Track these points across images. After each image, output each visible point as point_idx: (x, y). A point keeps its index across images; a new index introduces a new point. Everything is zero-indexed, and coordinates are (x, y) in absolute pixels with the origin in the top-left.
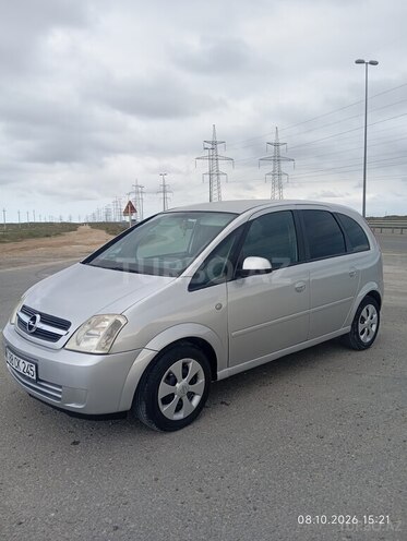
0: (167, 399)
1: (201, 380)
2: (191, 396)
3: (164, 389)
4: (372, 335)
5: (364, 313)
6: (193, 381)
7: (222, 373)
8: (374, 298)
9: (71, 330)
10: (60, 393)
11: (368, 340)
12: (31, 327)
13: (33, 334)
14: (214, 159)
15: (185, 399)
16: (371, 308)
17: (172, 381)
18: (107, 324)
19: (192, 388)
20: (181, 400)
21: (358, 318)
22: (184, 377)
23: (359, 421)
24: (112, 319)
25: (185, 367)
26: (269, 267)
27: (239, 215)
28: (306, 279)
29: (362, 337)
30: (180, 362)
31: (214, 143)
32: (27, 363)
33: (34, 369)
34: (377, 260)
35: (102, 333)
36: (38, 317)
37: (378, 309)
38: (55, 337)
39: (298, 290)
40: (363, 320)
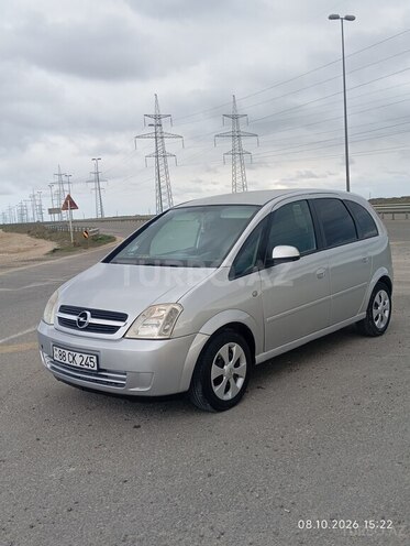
0: (218, 380)
1: (244, 363)
2: (236, 377)
3: (215, 371)
4: (385, 320)
5: (377, 299)
6: (237, 365)
7: (260, 358)
8: (385, 284)
9: (129, 321)
10: (124, 380)
11: (382, 326)
12: (81, 323)
13: (86, 329)
14: (159, 137)
15: (232, 381)
16: (383, 293)
17: (221, 363)
18: (164, 313)
19: (236, 371)
20: (228, 382)
21: (372, 305)
22: (230, 360)
23: (389, 390)
24: (169, 308)
25: (231, 352)
26: (297, 254)
27: (261, 207)
28: (325, 266)
29: (376, 323)
30: (226, 346)
31: (157, 117)
32: (85, 356)
33: (94, 360)
34: (386, 245)
35: (161, 322)
36: (88, 313)
37: (389, 294)
38: (113, 329)
39: (320, 277)
40: (377, 306)
